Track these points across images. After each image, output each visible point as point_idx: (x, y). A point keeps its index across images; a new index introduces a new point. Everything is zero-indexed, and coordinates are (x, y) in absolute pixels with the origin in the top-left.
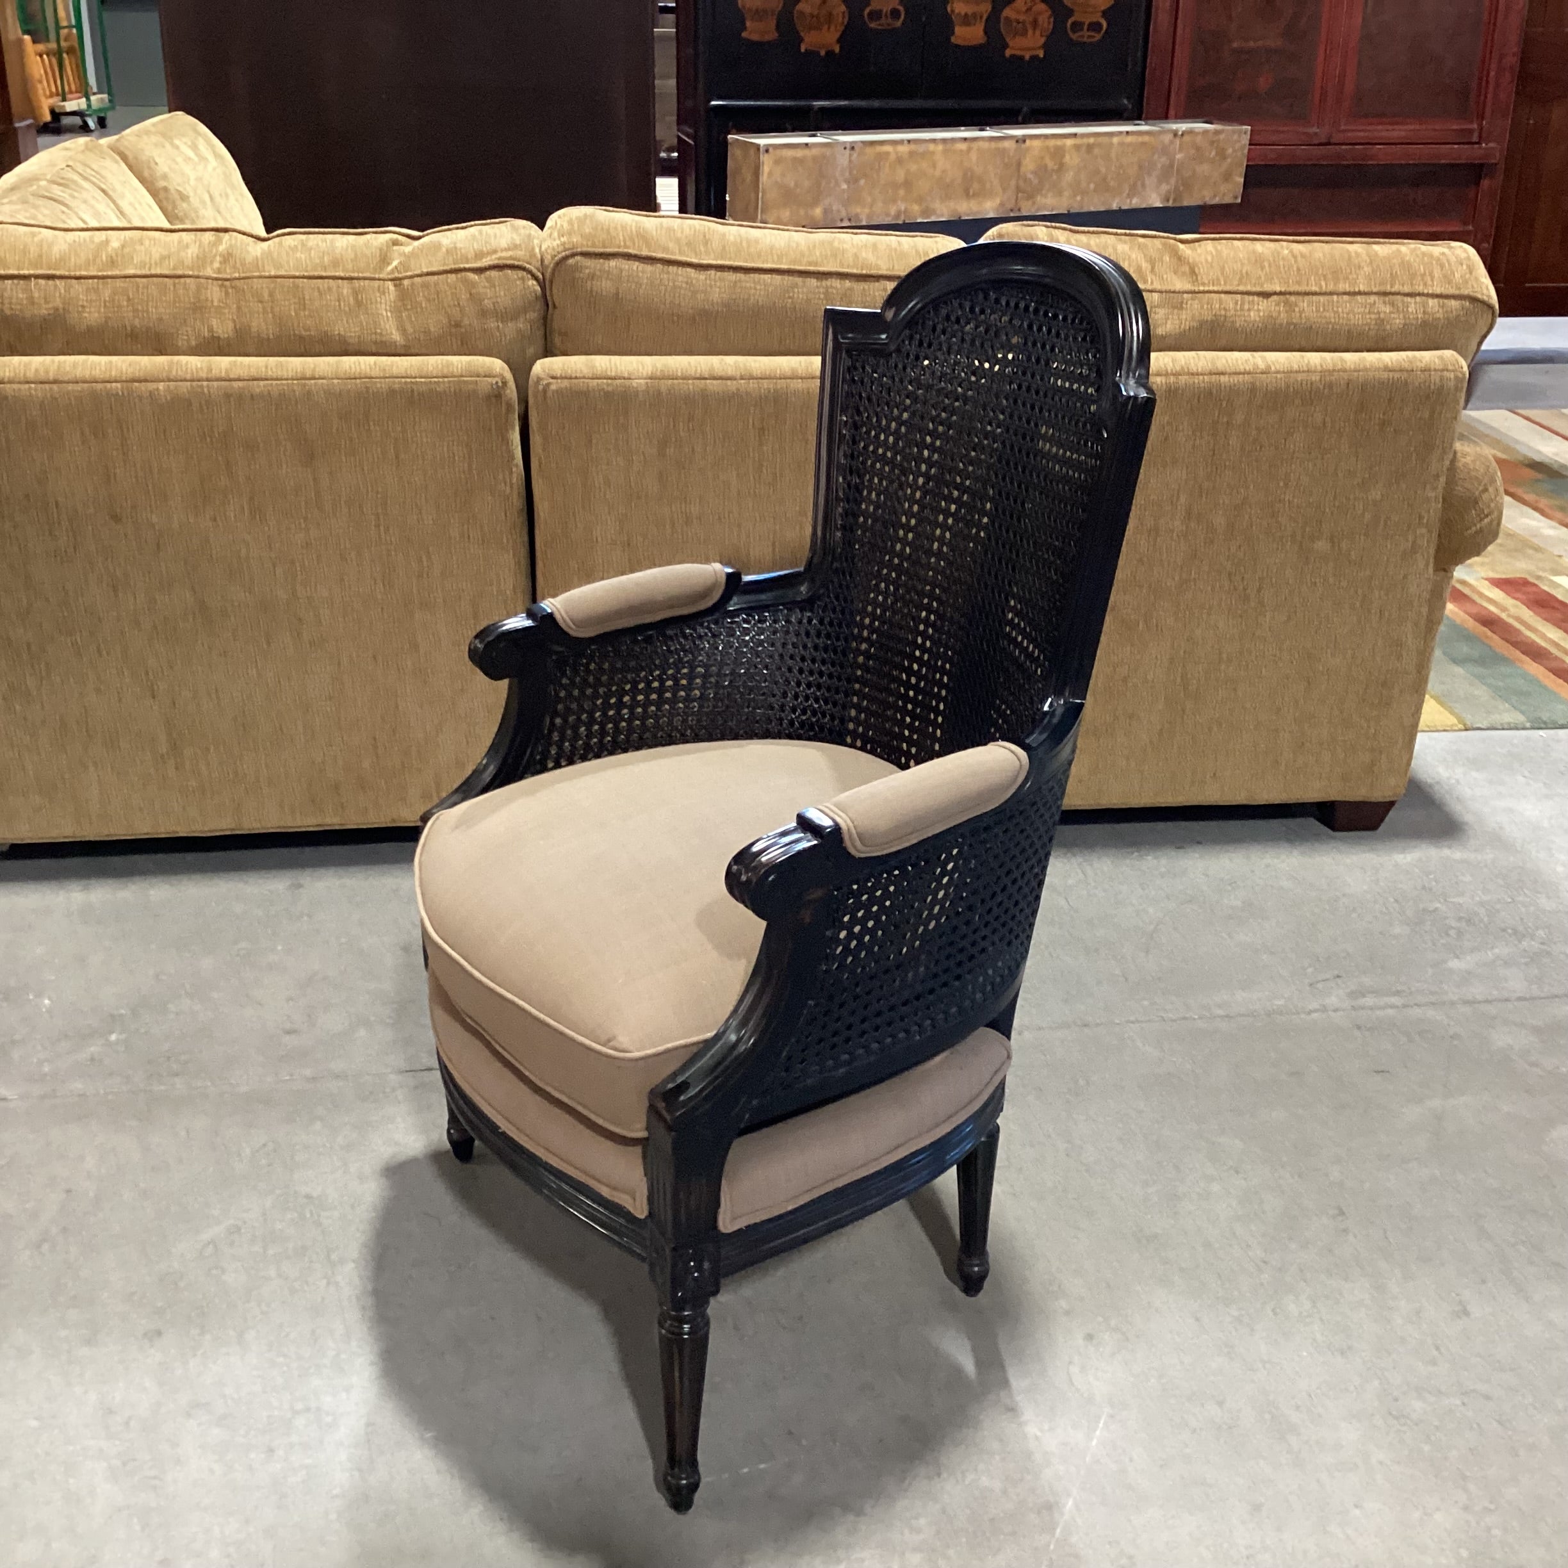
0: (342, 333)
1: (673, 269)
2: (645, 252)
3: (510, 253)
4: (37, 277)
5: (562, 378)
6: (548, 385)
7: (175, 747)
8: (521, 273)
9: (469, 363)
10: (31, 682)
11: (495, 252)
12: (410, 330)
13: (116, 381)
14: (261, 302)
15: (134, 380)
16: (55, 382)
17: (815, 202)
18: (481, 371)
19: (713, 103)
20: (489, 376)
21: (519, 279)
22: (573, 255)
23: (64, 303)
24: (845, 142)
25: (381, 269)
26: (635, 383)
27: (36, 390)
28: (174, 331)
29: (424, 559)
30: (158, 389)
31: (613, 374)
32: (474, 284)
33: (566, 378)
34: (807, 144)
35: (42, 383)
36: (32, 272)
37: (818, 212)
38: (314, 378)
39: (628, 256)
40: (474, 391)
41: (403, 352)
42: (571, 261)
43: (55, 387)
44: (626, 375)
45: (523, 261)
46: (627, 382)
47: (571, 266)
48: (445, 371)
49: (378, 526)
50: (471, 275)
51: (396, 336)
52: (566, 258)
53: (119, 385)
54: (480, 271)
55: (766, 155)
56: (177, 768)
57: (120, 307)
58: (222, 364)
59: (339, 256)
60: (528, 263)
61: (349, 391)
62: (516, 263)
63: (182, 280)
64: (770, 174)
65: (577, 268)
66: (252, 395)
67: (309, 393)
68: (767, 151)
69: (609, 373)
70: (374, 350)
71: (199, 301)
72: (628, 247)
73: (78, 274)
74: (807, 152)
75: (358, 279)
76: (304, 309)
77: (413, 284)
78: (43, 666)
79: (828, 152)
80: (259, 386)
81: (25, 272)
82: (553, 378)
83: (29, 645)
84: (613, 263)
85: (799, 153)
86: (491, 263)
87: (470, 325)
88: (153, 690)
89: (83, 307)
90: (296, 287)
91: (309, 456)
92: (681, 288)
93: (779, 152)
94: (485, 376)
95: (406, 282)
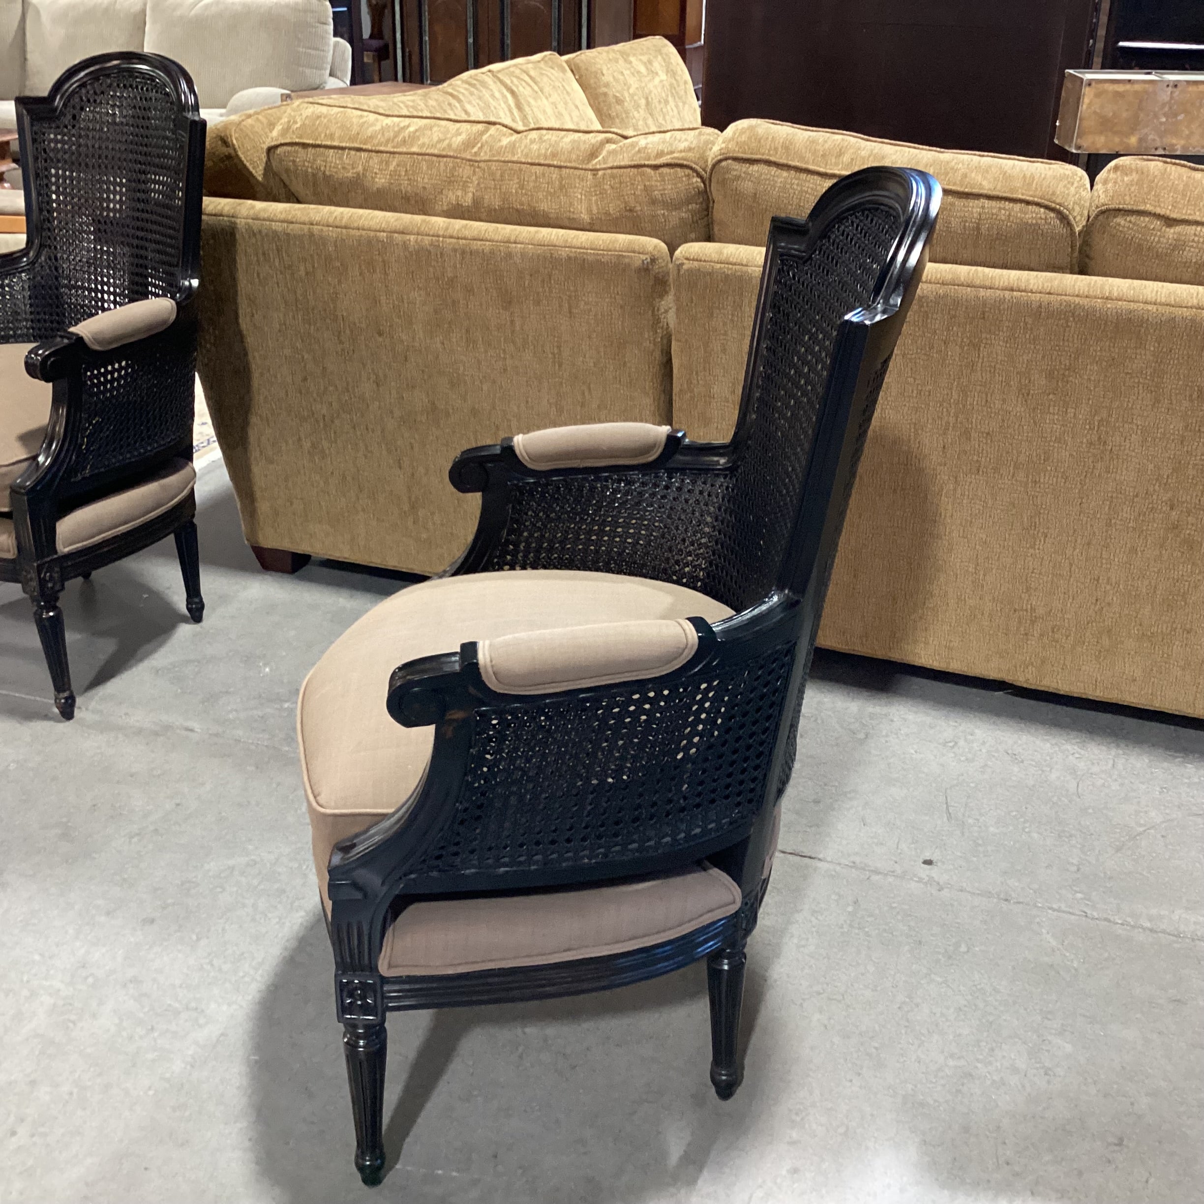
0: (546, 209)
1: (803, 176)
2: (783, 161)
3: (683, 154)
4: (350, 149)
5: (693, 260)
6: (683, 264)
7: (413, 507)
8: (687, 171)
9: (630, 242)
10: (325, 444)
11: (672, 152)
12: (595, 211)
13: (384, 231)
14: (494, 180)
15: (395, 232)
16: (346, 227)
17: (1133, 130)
18: (637, 248)
19: (1121, 44)
20: (642, 253)
21: (685, 176)
22: (726, 159)
23: (364, 169)
24: (1170, 81)
25: (589, 161)
26: (750, 269)
27: (332, 231)
28: (432, 197)
29: (586, 393)
30: (409, 240)
31: (735, 261)
32: (650, 179)
33: (697, 260)
34: (1129, 81)
35: (337, 227)
36: (348, 145)
37: (1133, 140)
38: (515, 243)
39: (768, 163)
40: (629, 265)
41: (588, 227)
42: (724, 164)
43: (344, 231)
44: (744, 262)
45: (692, 161)
46: (745, 268)
47: (723, 168)
48: (610, 246)
49: (554, 362)
50: (649, 170)
51: (585, 217)
52: (720, 161)
53: (385, 234)
54: (656, 167)
55: (1088, 89)
56: (414, 523)
57: (400, 176)
58: (458, 225)
59: (559, 149)
60: (695, 163)
61: (538, 256)
62: (685, 163)
63: (445, 159)
64: (1090, 104)
65: (728, 170)
66: (471, 252)
67: (510, 253)
68: (1090, 85)
69: (731, 260)
70: (568, 224)
71: (453, 176)
72: (771, 156)
73: (377, 148)
74: (1128, 87)
75: (566, 167)
76: (522, 189)
77: (604, 174)
78: (332, 432)
79: (1150, 88)
80: (477, 245)
81: (344, 145)
82: (687, 259)
83: (324, 416)
84: (755, 167)
85: (1120, 88)
86: (665, 162)
87: (641, 210)
88: (400, 463)
89: (376, 173)
90: (521, 170)
91: (507, 301)
92: (807, 192)
93: (1100, 86)
94: (639, 253)
95: (600, 173)
